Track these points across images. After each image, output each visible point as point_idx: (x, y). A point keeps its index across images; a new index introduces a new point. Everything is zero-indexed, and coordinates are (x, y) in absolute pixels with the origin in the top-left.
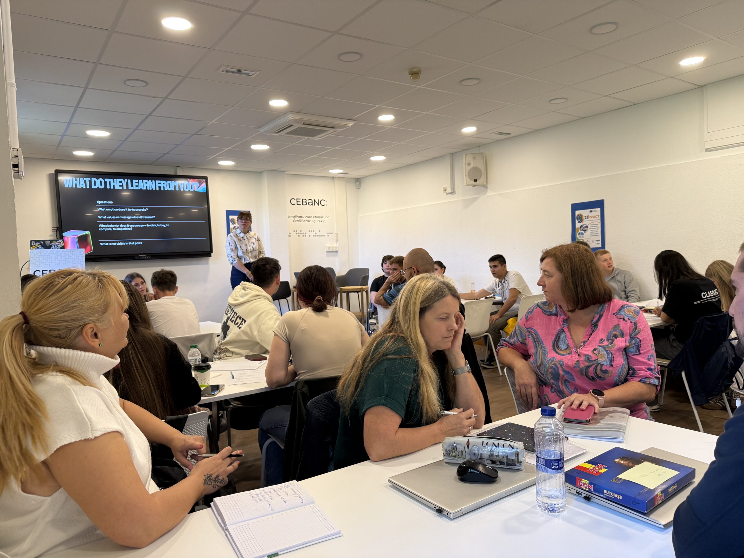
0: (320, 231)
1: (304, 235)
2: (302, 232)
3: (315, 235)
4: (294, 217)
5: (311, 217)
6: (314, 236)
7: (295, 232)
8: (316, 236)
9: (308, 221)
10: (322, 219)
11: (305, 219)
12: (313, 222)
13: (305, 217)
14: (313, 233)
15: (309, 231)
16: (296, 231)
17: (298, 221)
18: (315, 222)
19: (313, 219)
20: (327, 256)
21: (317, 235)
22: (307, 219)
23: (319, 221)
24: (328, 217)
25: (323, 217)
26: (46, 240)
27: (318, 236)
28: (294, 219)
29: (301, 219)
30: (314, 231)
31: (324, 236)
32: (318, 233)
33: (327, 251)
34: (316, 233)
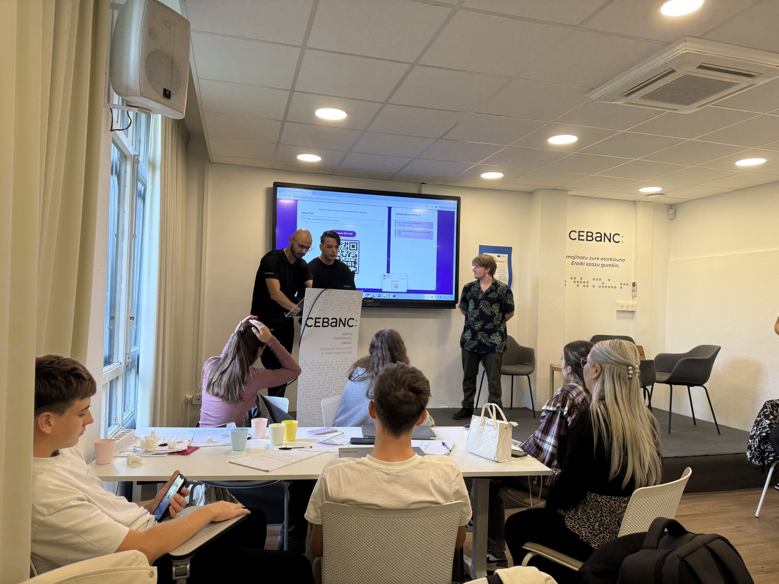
0: (609, 280)
1: (586, 285)
2: (583, 281)
3: (602, 285)
4: (573, 258)
5: (598, 259)
6: (600, 287)
7: (573, 280)
8: (603, 287)
9: (593, 265)
10: (614, 263)
11: (588, 261)
12: (600, 266)
13: (589, 258)
14: (600, 283)
15: (594, 279)
16: (575, 278)
17: (578, 264)
18: (603, 266)
19: (600, 262)
20: (618, 318)
21: (604, 285)
22: (592, 262)
23: (610, 266)
24: (624, 260)
25: (615, 260)
27: (606, 287)
28: (572, 260)
29: (583, 261)
30: (600, 280)
31: (615, 287)
32: (607, 284)
33: (618, 311)
34: (603, 283)
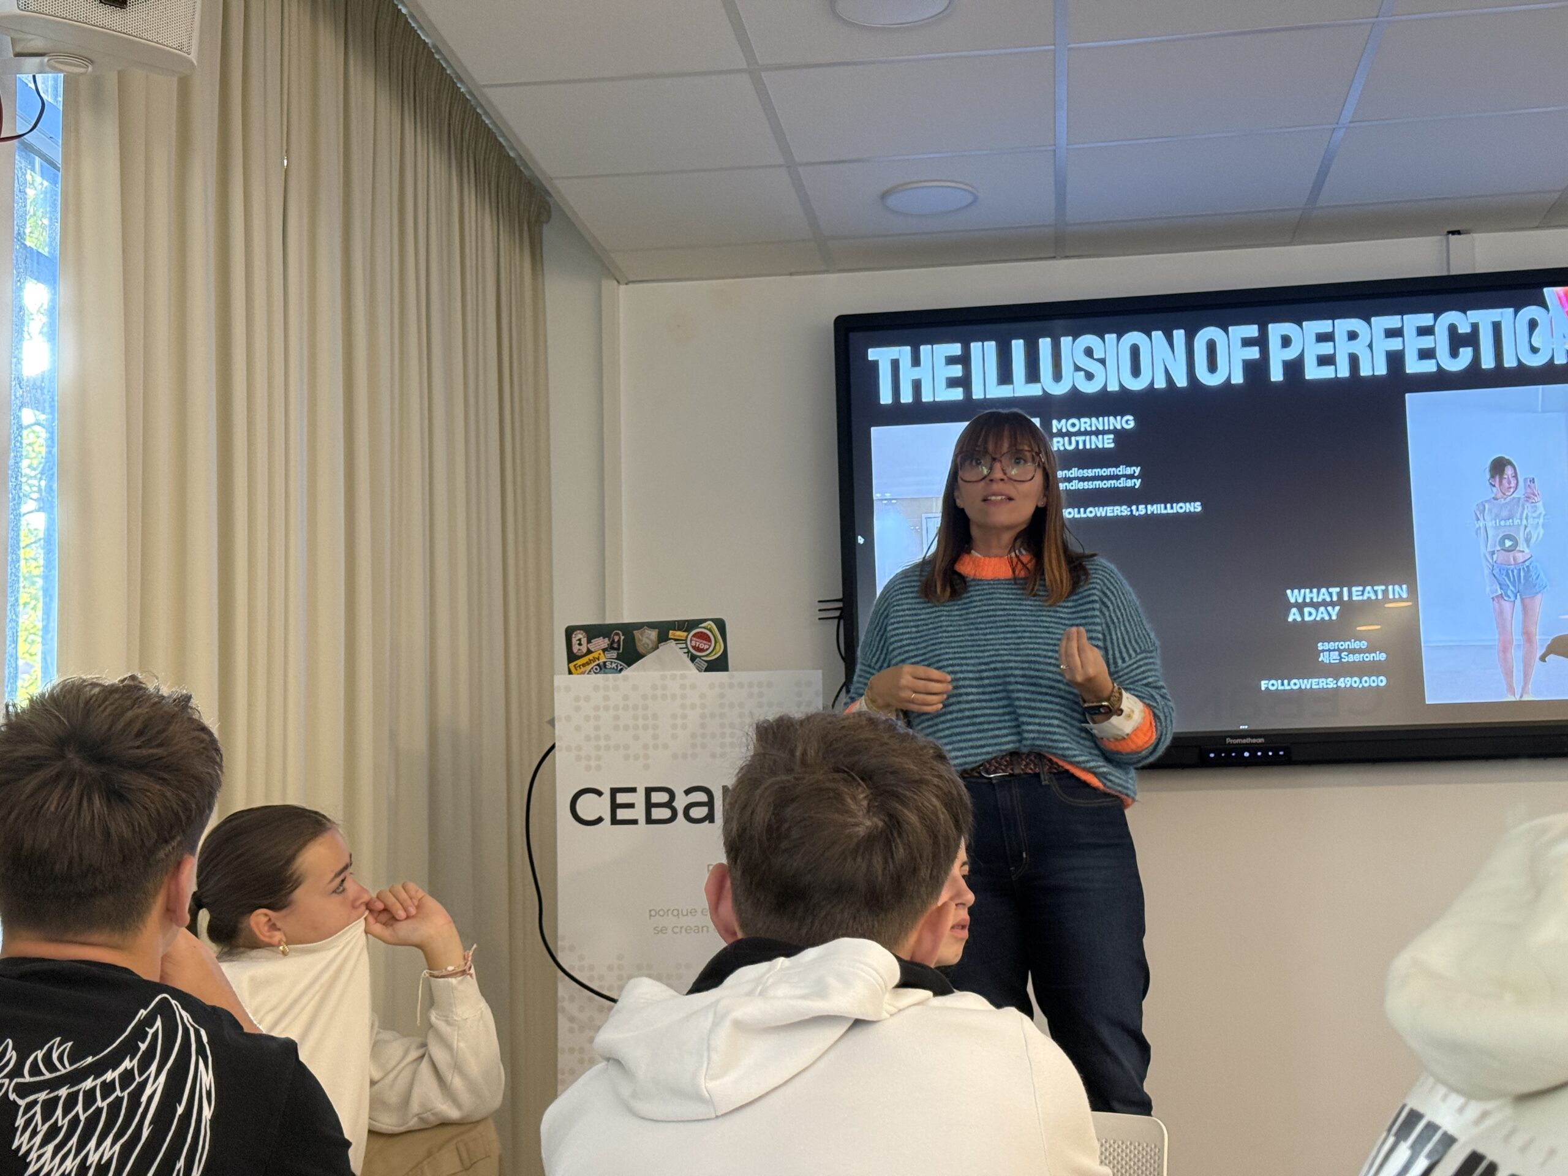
26: (639, 626)
